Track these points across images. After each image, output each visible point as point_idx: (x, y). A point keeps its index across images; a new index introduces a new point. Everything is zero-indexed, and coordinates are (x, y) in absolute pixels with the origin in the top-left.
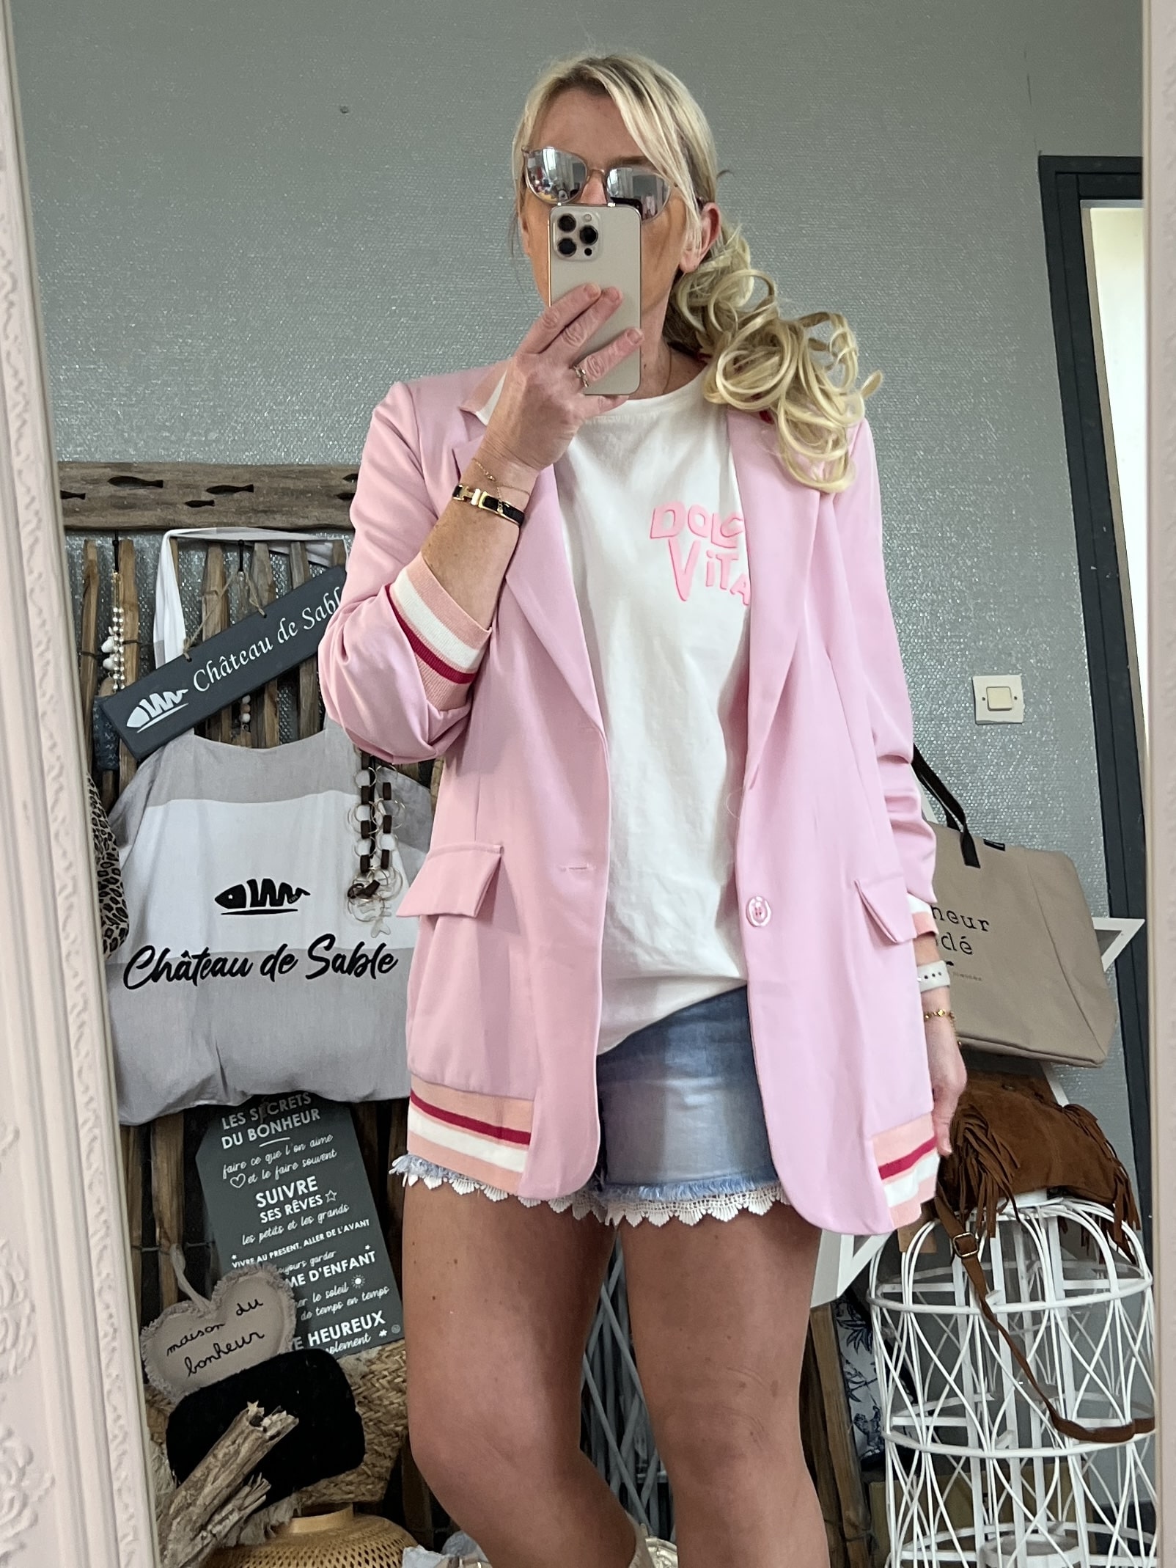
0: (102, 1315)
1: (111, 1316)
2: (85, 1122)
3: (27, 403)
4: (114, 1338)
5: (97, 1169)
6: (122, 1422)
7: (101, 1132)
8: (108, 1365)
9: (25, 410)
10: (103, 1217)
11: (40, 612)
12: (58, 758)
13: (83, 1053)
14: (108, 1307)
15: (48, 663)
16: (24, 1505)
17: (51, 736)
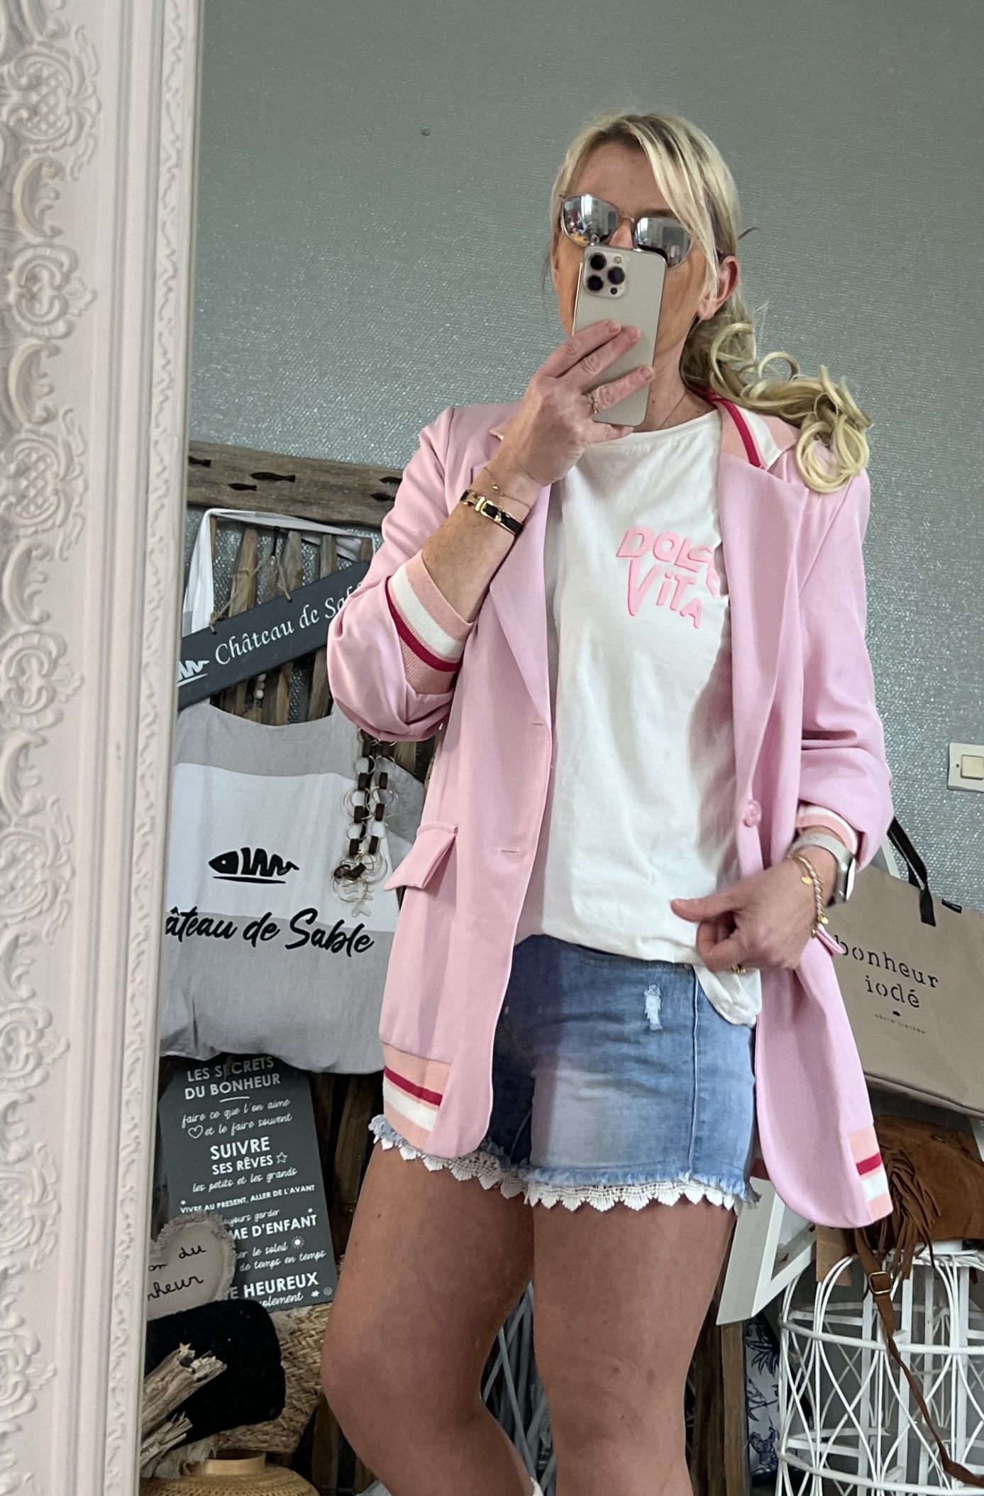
0: (121, 1224)
1: (129, 1226)
2: (132, 1043)
3: (172, 381)
4: (129, 1247)
5: (136, 1088)
6: (124, 1326)
7: (144, 1055)
9: (169, 387)
10: (135, 1133)
11: (156, 573)
12: (154, 707)
13: (138, 980)
14: (127, 1217)
15: (157, 619)
16: (26, 1391)
17: (151, 686)
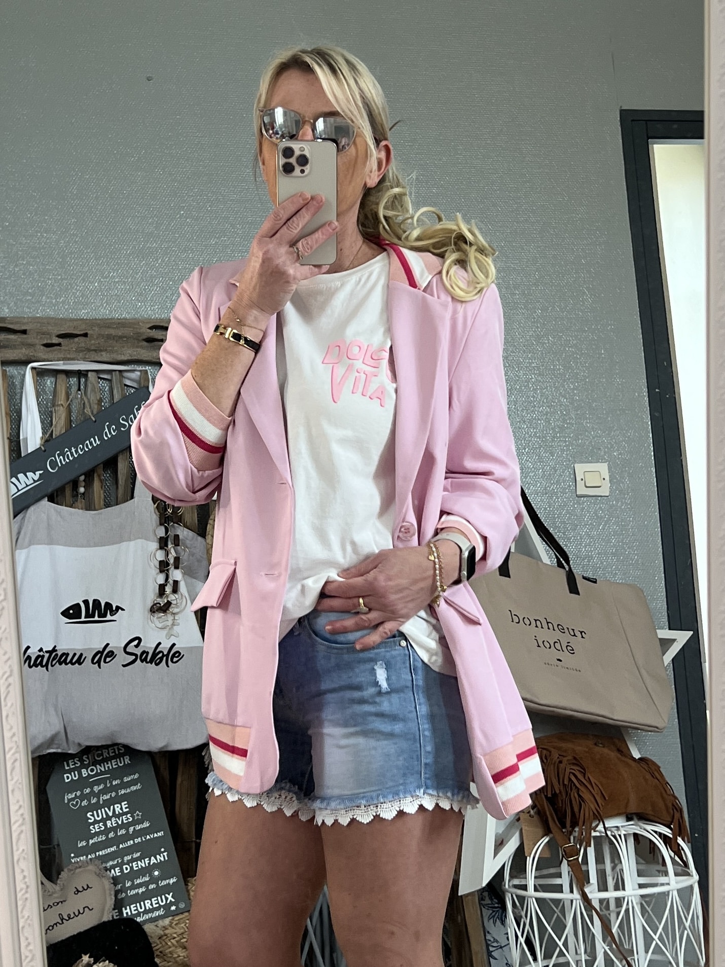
0: (19, 877)
1: (25, 877)
2: (11, 749)
4: (26, 892)
5: (18, 780)
6: (31, 947)
7: (20, 756)
8: (23, 909)
10: (21, 812)
13: (9, 704)
14: (23, 871)
